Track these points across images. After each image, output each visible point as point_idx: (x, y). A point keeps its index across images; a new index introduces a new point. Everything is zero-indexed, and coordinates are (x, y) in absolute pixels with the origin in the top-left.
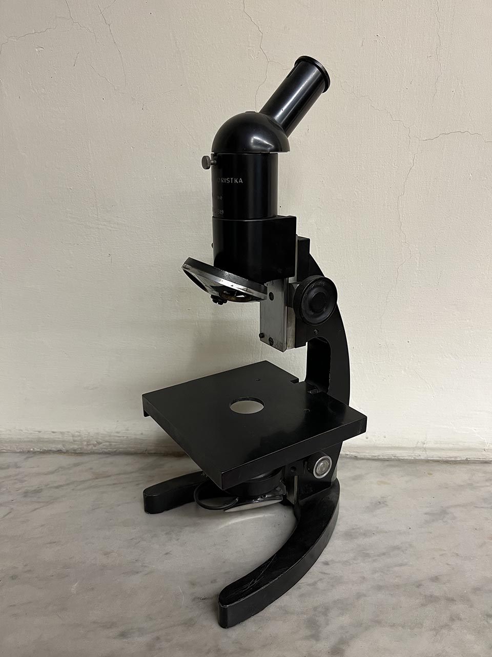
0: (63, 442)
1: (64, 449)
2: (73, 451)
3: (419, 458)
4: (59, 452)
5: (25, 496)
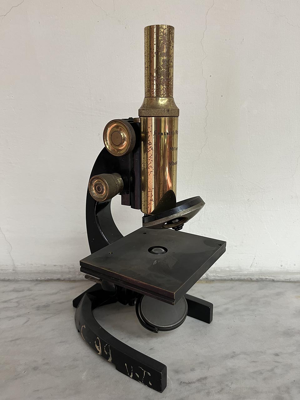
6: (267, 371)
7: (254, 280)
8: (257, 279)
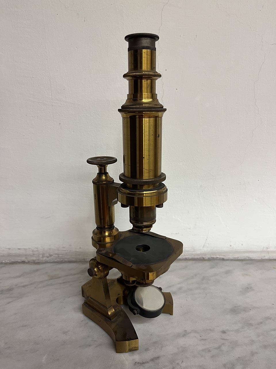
0: (26, 256)
1: (26, 260)
2: (33, 262)
3: (264, 258)
4: (23, 262)
6: (215, 349)
7: (206, 259)
8: (209, 258)
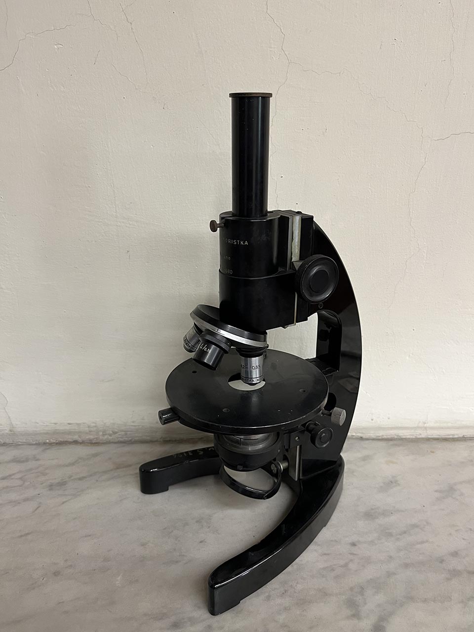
0: (79, 433)
1: (80, 440)
2: (89, 442)
3: (420, 436)
4: (76, 442)
5: (50, 490)
6: (340, 566)
